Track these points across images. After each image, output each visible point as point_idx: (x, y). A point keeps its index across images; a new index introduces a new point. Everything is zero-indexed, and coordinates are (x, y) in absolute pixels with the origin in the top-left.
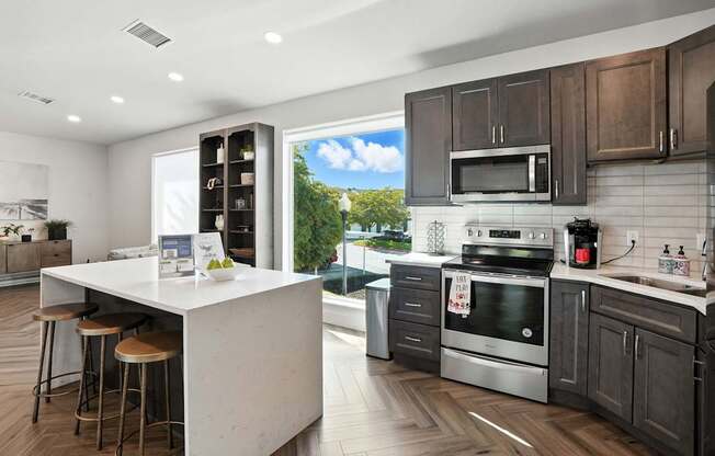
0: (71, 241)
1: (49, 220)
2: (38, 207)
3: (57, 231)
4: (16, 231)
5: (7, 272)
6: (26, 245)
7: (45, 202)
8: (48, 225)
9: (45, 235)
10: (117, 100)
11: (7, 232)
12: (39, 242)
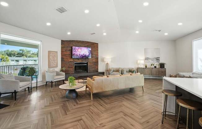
0: (166, 69)
1: (160, 63)
2: (158, 59)
3: (162, 66)
4: (153, 65)
5: (152, 75)
6: (155, 69)
7: (159, 58)
8: (160, 64)
9: (159, 67)
10: (180, 24)
11: (151, 65)
12: (158, 68)
